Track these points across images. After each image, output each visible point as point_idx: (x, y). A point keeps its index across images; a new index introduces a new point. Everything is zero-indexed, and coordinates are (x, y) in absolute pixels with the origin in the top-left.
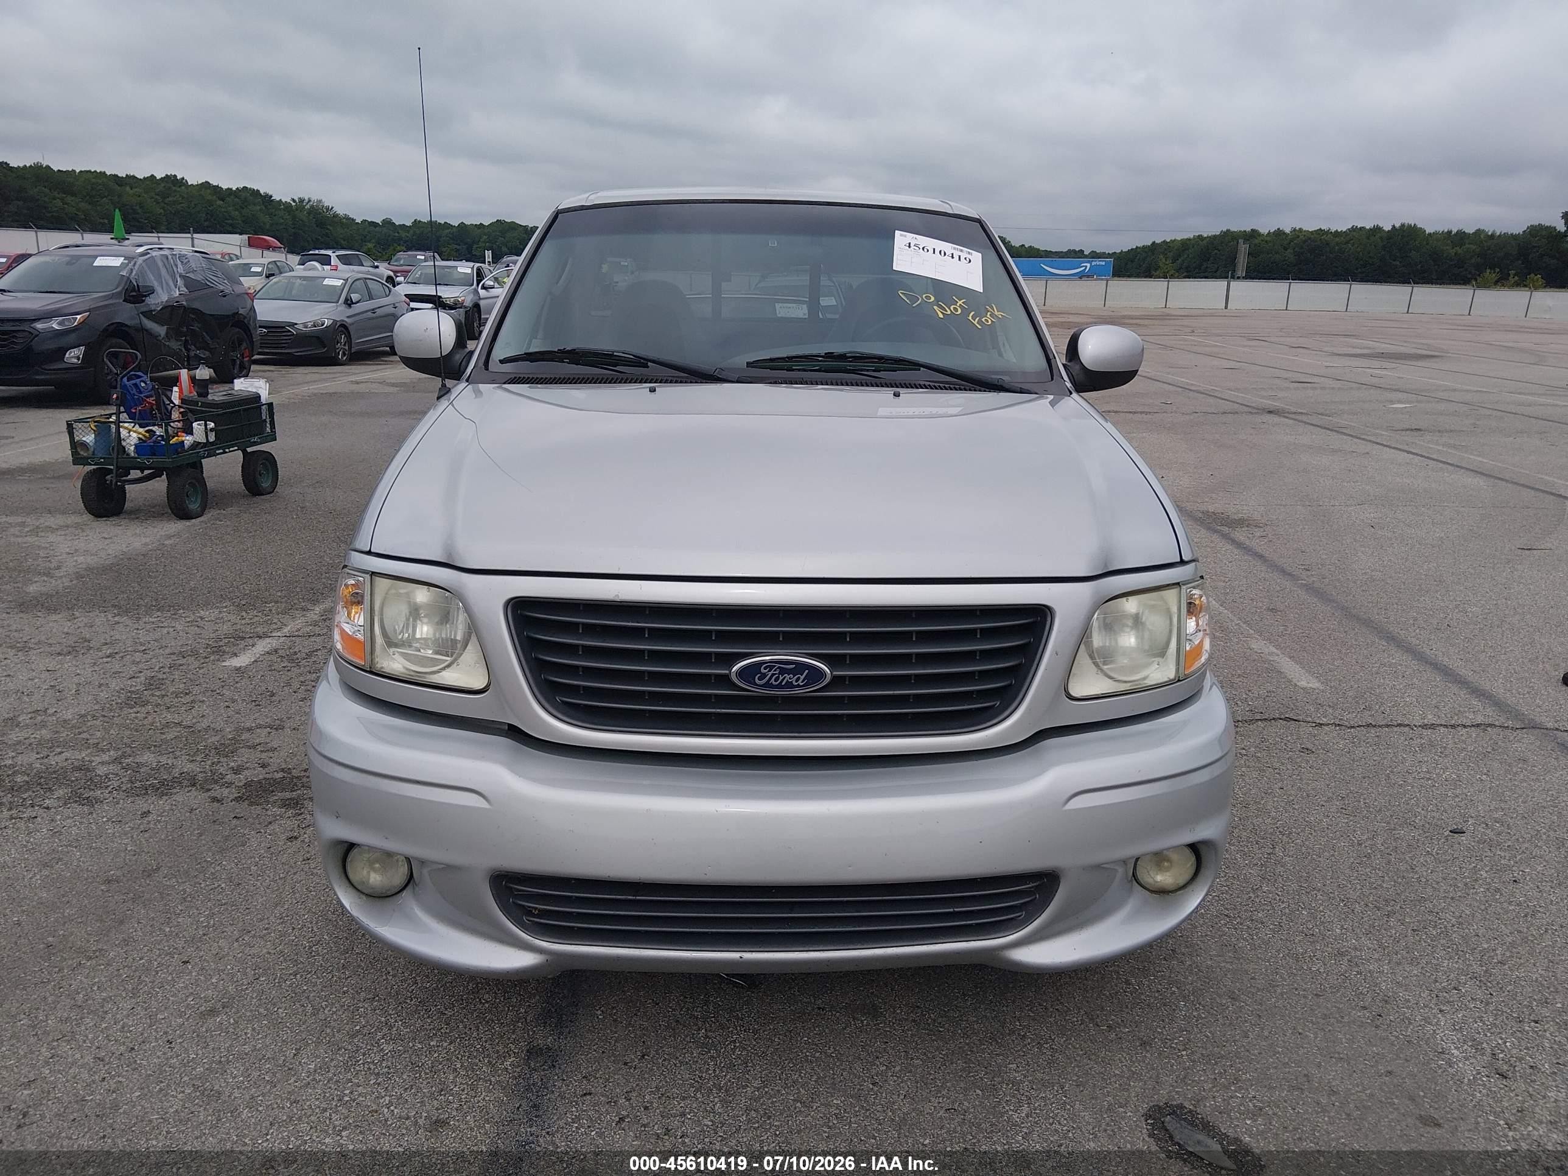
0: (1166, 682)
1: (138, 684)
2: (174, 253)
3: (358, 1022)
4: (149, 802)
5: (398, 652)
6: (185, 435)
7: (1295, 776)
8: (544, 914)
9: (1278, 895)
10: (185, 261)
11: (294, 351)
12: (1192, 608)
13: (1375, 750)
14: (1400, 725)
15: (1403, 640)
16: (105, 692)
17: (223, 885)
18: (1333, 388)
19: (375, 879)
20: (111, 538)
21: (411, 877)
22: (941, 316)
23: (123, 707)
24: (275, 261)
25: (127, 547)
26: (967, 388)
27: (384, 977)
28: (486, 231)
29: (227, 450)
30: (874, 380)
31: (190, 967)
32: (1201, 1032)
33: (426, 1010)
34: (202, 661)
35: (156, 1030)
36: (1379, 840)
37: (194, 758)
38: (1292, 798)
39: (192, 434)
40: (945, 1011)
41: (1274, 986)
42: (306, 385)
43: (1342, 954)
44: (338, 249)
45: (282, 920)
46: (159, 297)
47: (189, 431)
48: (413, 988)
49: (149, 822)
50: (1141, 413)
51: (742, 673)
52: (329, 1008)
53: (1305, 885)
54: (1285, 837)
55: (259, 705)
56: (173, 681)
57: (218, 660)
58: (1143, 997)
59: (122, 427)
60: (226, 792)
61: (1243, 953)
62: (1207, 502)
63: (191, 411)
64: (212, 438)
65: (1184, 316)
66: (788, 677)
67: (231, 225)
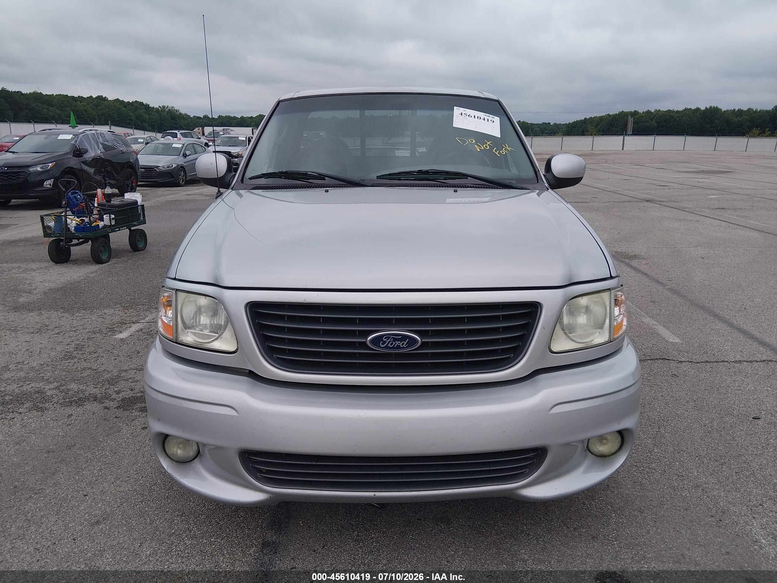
0: (604, 342)
1: (71, 348)
2: (98, 132)
3: (173, 528)
4: (72, 409)
5: (190, 332)
6: (99, 221)
7: (669, 390)
8: (268, 472)
9: (663, 454)
10: (103, 136)
11: (159, 180)
12: (617, 303)
13: (710, 375)
14: (723, 361)
15: (722, 316)
16: (54, 352)
17: (107, 454)
18: (679, 189)
19: (179, 452)
20: (62, 274)
21: (199, 452)
22: (479, 150)
23: (62, 360)
24: (150, 136)
25: (70, 278)
26: (493, 187)
27: (188, 503)
28: (254, 120)
29: (121, 229)
30: (443, 184)
31: (87, 498)
32: (624, 531)
33: (209, 521)
34: (104, 336)
35: (67, 533)
36: (715, 423)
37: (97, 386)
38: (667, 401)
39: (103, 221)
40: (485, 520)
41: (662, 505)
42: (163, 196)
43: (699, 486)
44: (181, 130)
45: (136, 472)
46: (90, 154)
47: (102, 219)
48: (203, 509)
49: (71, 420)
50: (582, 202)
51: (373, 341)
52: (158, 521)
53: (677, 449)
54: (665, 423)
55: (131, 358)
56: (89, 346)
57: (112, 335)
58: (592, 512)
59: (68, 218)
60: (112, 403)
61: (645, 486)
62: (617, 247)
63: (103, 209)
64: (113, 223)
65: (601, 154)
66: (397, 343)
67: (130, 120)
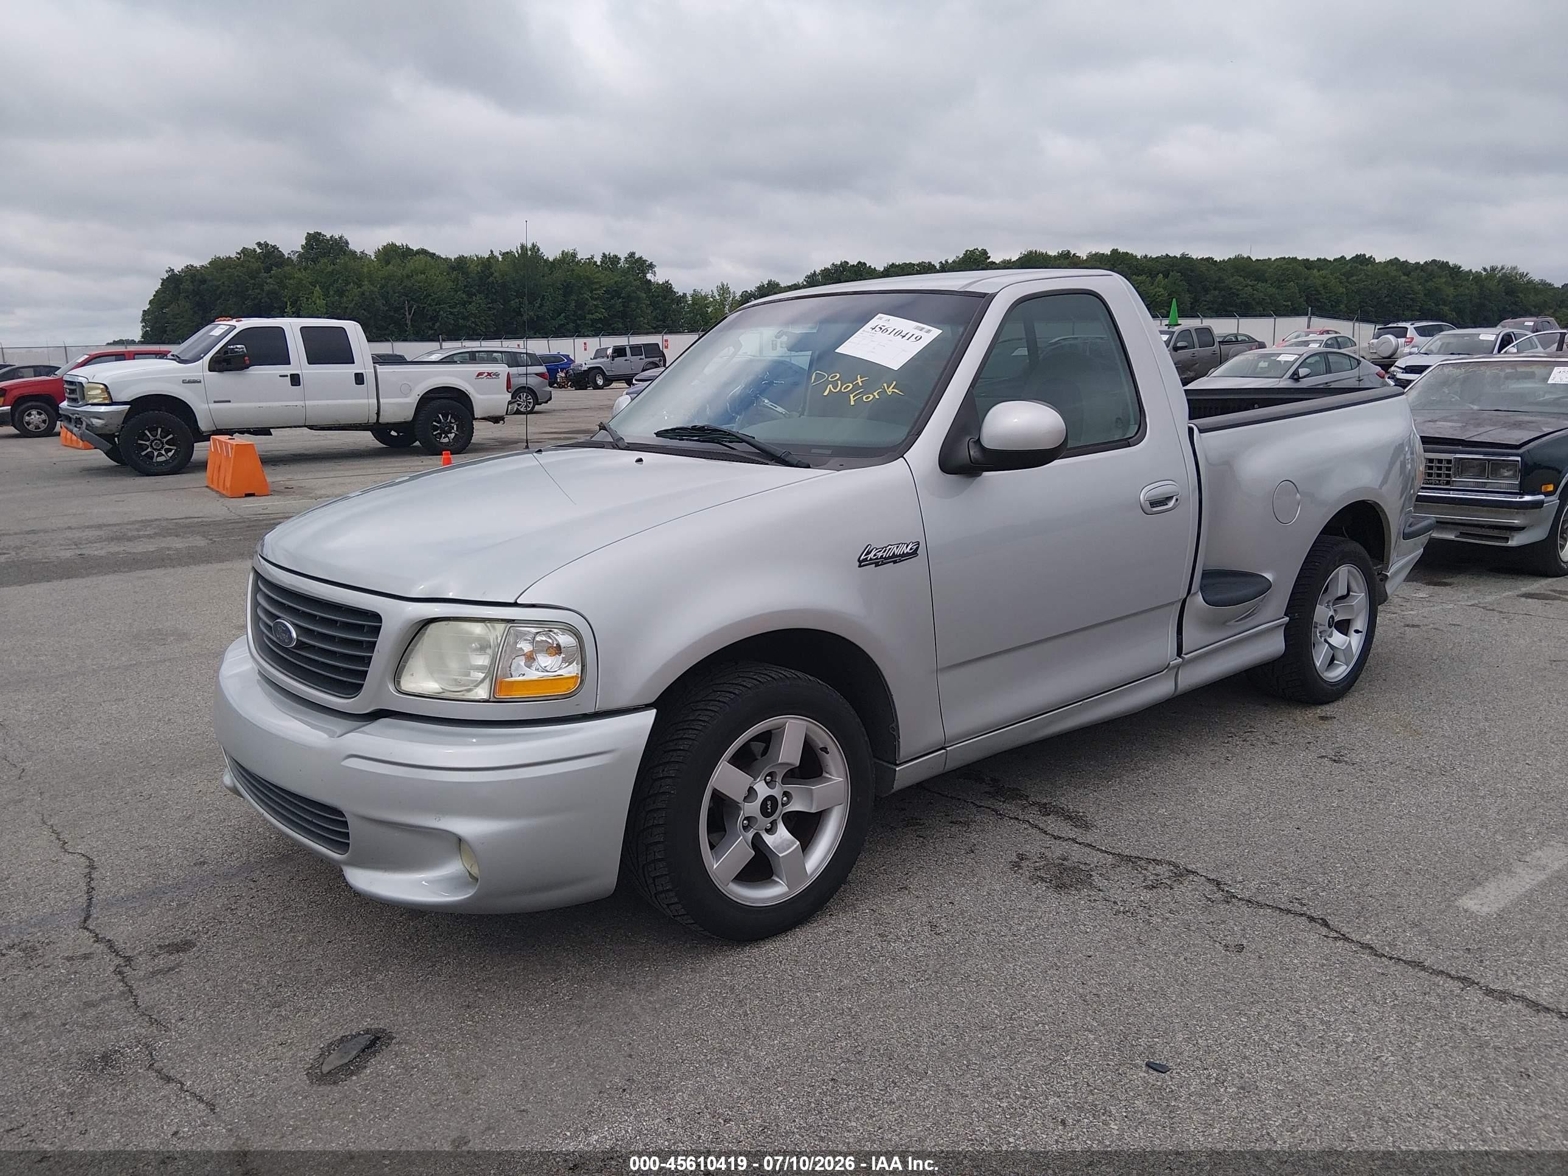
66: (284, 635)
67: (1412, 299)
